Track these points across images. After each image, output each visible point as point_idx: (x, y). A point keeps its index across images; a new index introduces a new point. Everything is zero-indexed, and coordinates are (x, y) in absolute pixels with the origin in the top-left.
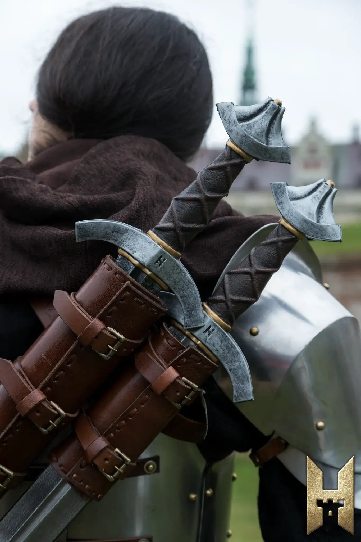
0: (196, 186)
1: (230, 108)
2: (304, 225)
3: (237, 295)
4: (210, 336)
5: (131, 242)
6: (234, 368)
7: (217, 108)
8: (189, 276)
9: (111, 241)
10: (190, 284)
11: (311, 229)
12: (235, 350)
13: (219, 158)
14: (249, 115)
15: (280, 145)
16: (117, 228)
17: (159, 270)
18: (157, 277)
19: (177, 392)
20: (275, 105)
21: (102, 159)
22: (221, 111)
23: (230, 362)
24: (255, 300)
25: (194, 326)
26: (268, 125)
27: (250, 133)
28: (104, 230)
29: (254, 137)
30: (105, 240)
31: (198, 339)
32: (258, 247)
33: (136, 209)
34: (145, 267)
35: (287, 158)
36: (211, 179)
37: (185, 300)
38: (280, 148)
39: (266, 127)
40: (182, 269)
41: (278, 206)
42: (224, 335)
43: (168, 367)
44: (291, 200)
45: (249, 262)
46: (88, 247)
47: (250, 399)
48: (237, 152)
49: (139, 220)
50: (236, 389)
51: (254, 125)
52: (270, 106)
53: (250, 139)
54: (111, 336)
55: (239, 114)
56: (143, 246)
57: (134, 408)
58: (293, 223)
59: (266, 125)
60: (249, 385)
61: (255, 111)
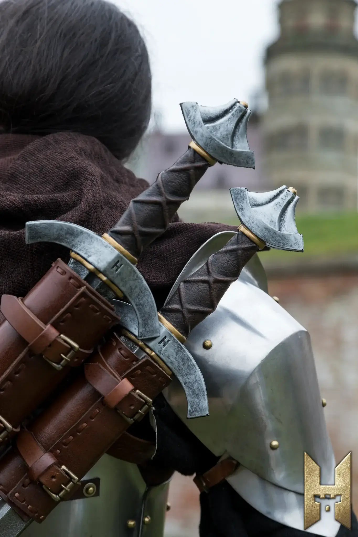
0: (156, 188)
1: (195, 109)
2: (266, 233)
3: (195, 305)
4: (165, 348)
5: (86, 245)
6: (189, 382)
7: (181, 108)
8: (145, 283)
9: (63, 244)
10: (147, 291)
11: (273, 237)
12: (191, 362)
13: (181, 160)
14: (214, 116)
15: (245, 149)
16: (71, 229)
17: (115, 276)
18: (113, 282)
19: (131, 405)
20: (242, 107)
21: (42, 156)
22: (186, 111)
23: (185, 375)
24: (213, 310)
25: (149, 336)
26: (233, 128)
27: (216, 136)
28: (56, 232)
29: (219, 139)
30: (58, 242)
31: (152, 350)
32: (215, 254)
33: (86, 211)
34: (100, 272)
35: (252, 162)
36: (173, 182)
37: (141, 308)
38: (245, 152)
39: (232, 130)
40: (139, 275)
41: (238, 212)
42: (179, 347)
43: (122, 380)
44: (252, 207)
45: (206, 270)
46: (34, 249)
47: (205, 414)
48: (202, 154)
49: (89, 222)
50: (191, 404)
51: (220, 127)
52: (236, 108)
53: (215, 142)
54: (65, 344)
55: (205, 115)
56: (98, 249)
57: (83, 423)
58: (254, 230)
59: (232, 128)
60: (204, 399)
61: (221, 112)
